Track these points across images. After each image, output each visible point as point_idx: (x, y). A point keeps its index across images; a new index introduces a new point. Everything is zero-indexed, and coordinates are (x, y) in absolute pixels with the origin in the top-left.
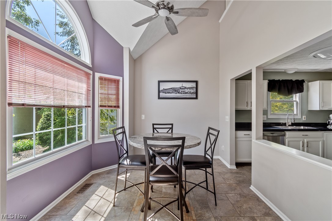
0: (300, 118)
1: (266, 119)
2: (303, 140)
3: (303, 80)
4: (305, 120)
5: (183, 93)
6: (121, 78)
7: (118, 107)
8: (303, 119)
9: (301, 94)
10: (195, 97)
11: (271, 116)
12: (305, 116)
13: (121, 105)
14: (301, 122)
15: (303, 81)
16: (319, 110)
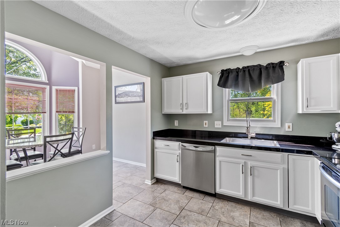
0: (280, 126)
2: (245, 162)
4: (291, 130)
5: (133, 97)
6: (76, 88)
7: (73, 112)
8: (287, 129)
10: (142, 100)
11: (228, 122)
12: (291, 124)
13: (76, 110)
14: (282, 133)
16: (301, 113)
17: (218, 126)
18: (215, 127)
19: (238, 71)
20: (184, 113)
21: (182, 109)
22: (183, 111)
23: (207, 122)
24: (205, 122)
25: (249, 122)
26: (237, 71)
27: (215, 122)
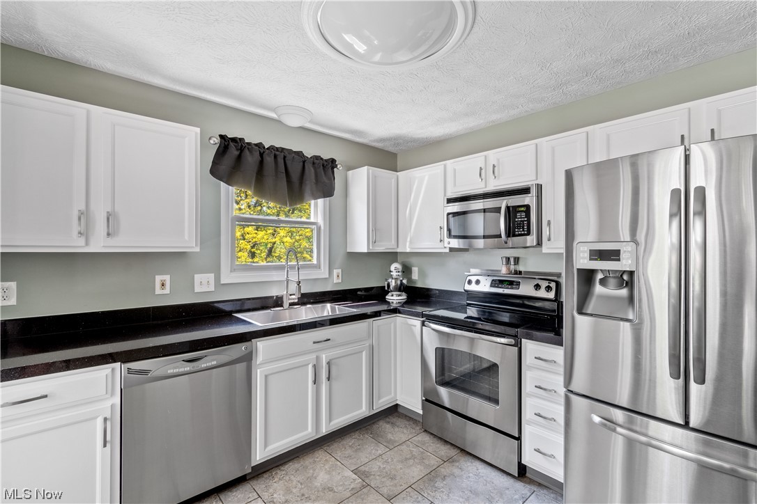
0: (328, 276)
1: (212, 288)
2: (318, 358)
3: (333, 161)
4: (340, 281)
8: (336, 281)
9: (330, 201)
11: (234, 274)
12: (340, 271)
14: (329, 288)
15: (332, 163)
16: (366, 251)
17: (203, 288)
18: (196, 291)
19: (264, 152)
20: (94, 248)
21: (85, 234)
22: (87, 244)
23: (167, 278)
24: (158, 279)
25: (288, 271)
26: (262, 152)
27: (196, 276)
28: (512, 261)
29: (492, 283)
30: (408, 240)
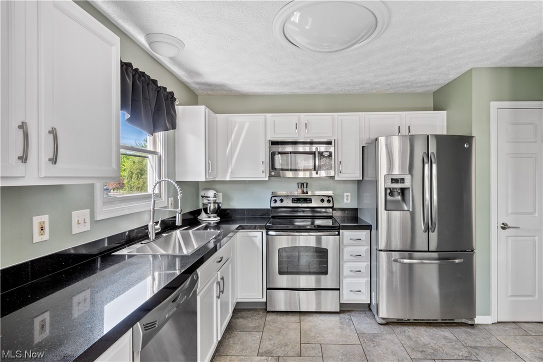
1: (87, 227)
2: (217, 275)
12: (172, 199)
16: (204, 180)
17: (80, 228)
18: (73, 233)
23: (45, 218)
24: (37, 220)
27: (73, 213)
28: (305, 185)
29: (292, 201)
30: (230, 171)
